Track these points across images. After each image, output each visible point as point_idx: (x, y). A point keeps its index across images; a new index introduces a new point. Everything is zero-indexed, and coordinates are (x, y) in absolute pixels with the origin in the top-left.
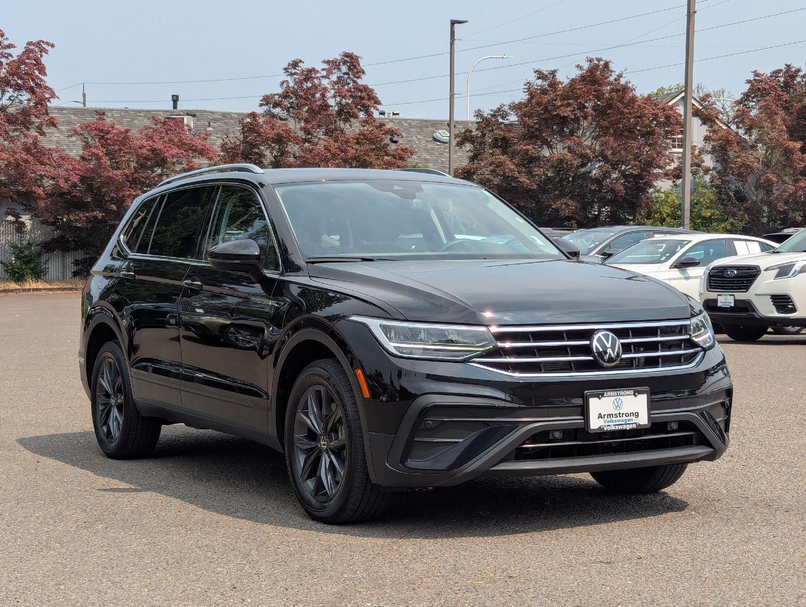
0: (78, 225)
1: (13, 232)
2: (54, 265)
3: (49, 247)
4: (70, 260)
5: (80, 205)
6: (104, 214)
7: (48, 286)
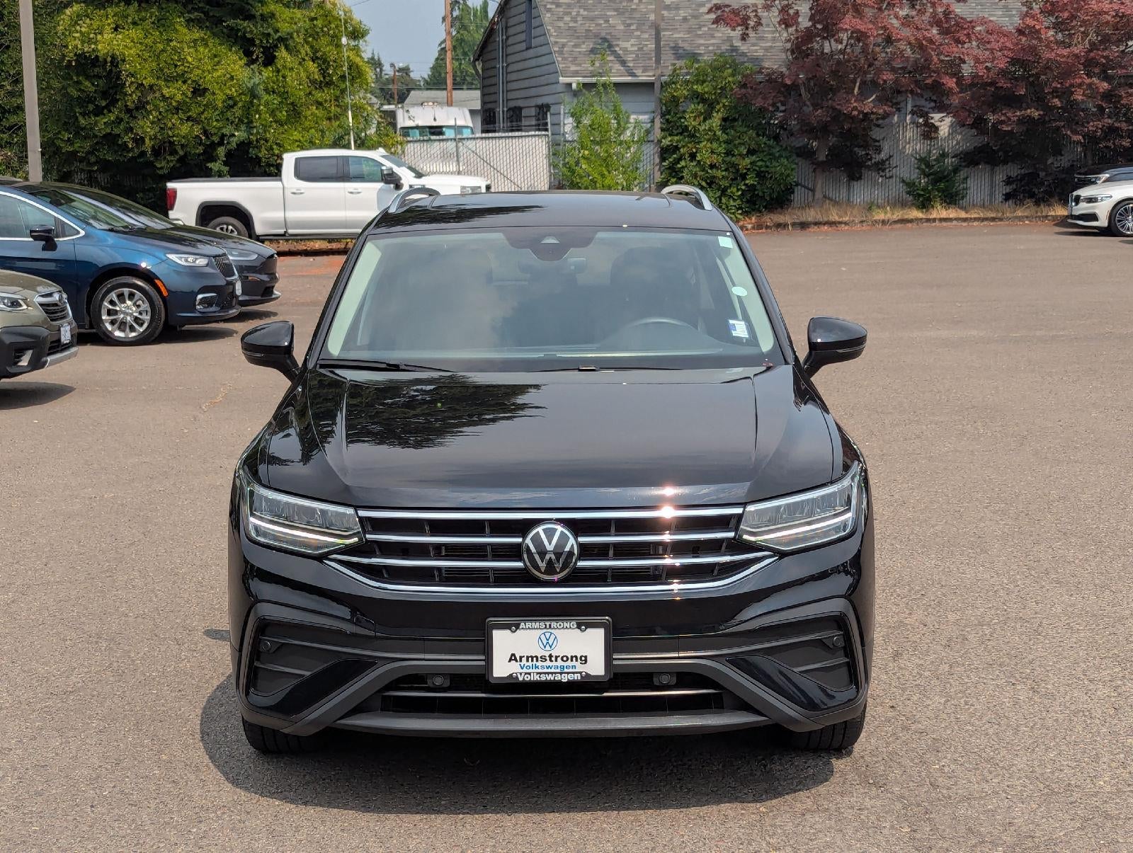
0: (1004, 129)
1: (916, 139)
2: (978, 184)
3: (970, 159)
4: (1000, 177)
5: (1012, 101)
6: (1042, 113)
7: (963, 215)
